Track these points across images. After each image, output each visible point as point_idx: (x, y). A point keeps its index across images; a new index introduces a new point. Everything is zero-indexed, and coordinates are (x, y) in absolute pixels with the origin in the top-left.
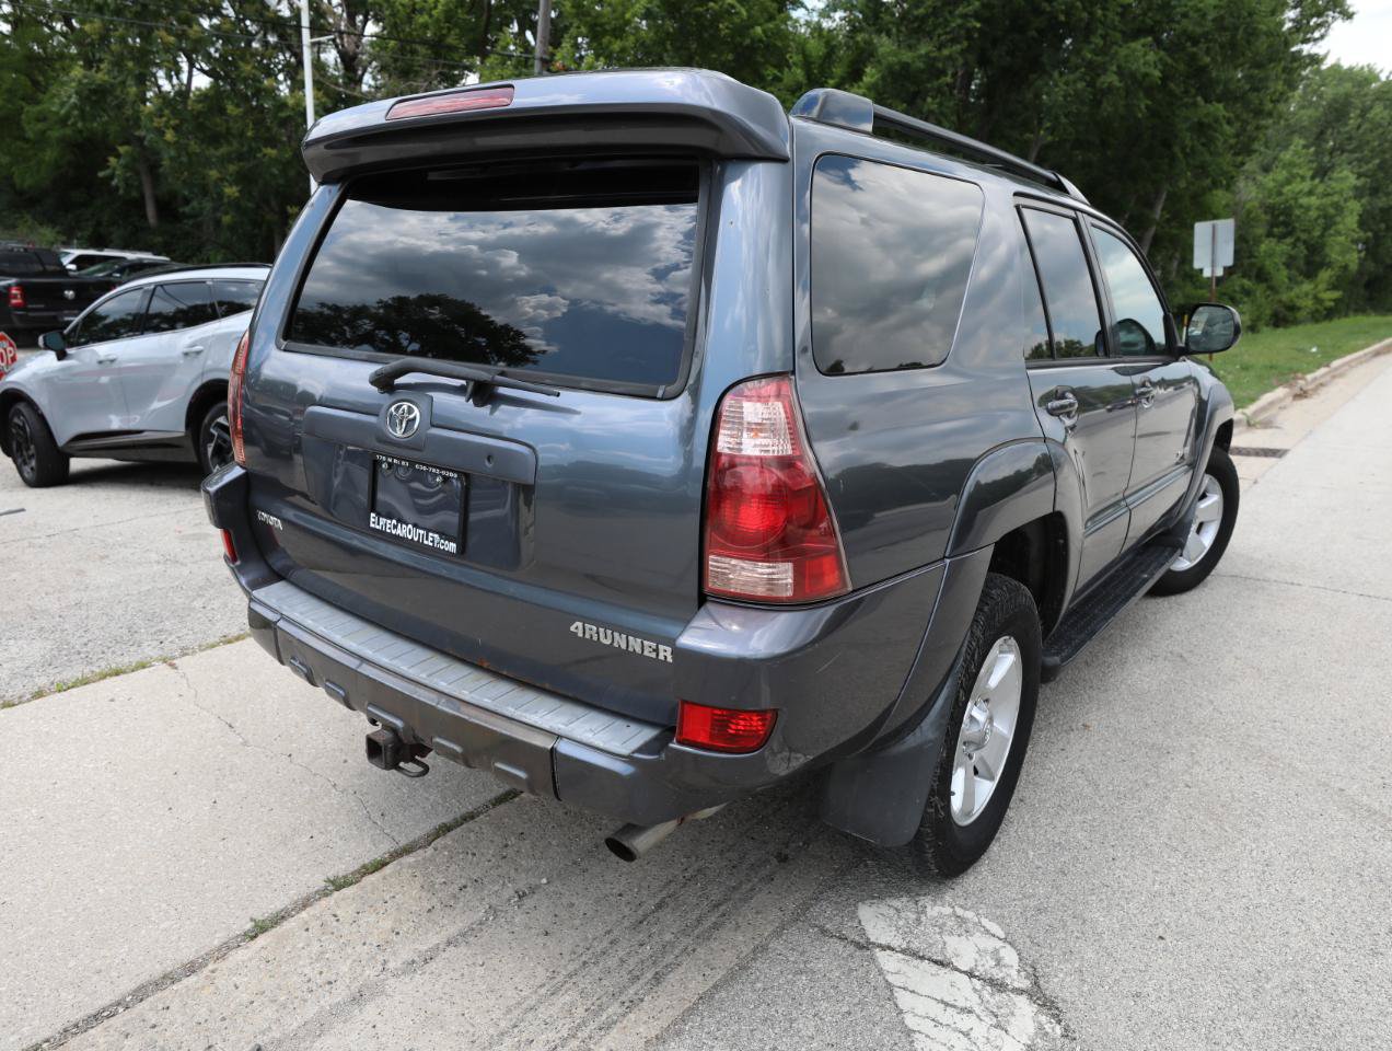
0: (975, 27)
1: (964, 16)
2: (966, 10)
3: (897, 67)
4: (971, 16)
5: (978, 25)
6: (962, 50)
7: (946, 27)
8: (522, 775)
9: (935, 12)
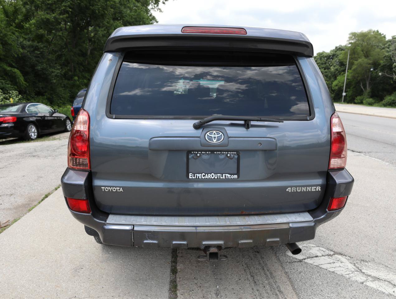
0: (69, 10)
1: (65, 6)
2: (65, 4)
3: (45, 20)
4: (67, 6)
5: (71, 10)
6: (66, 17)
7: (60, 9)
8: (278, 239)
9: (55, 3)
